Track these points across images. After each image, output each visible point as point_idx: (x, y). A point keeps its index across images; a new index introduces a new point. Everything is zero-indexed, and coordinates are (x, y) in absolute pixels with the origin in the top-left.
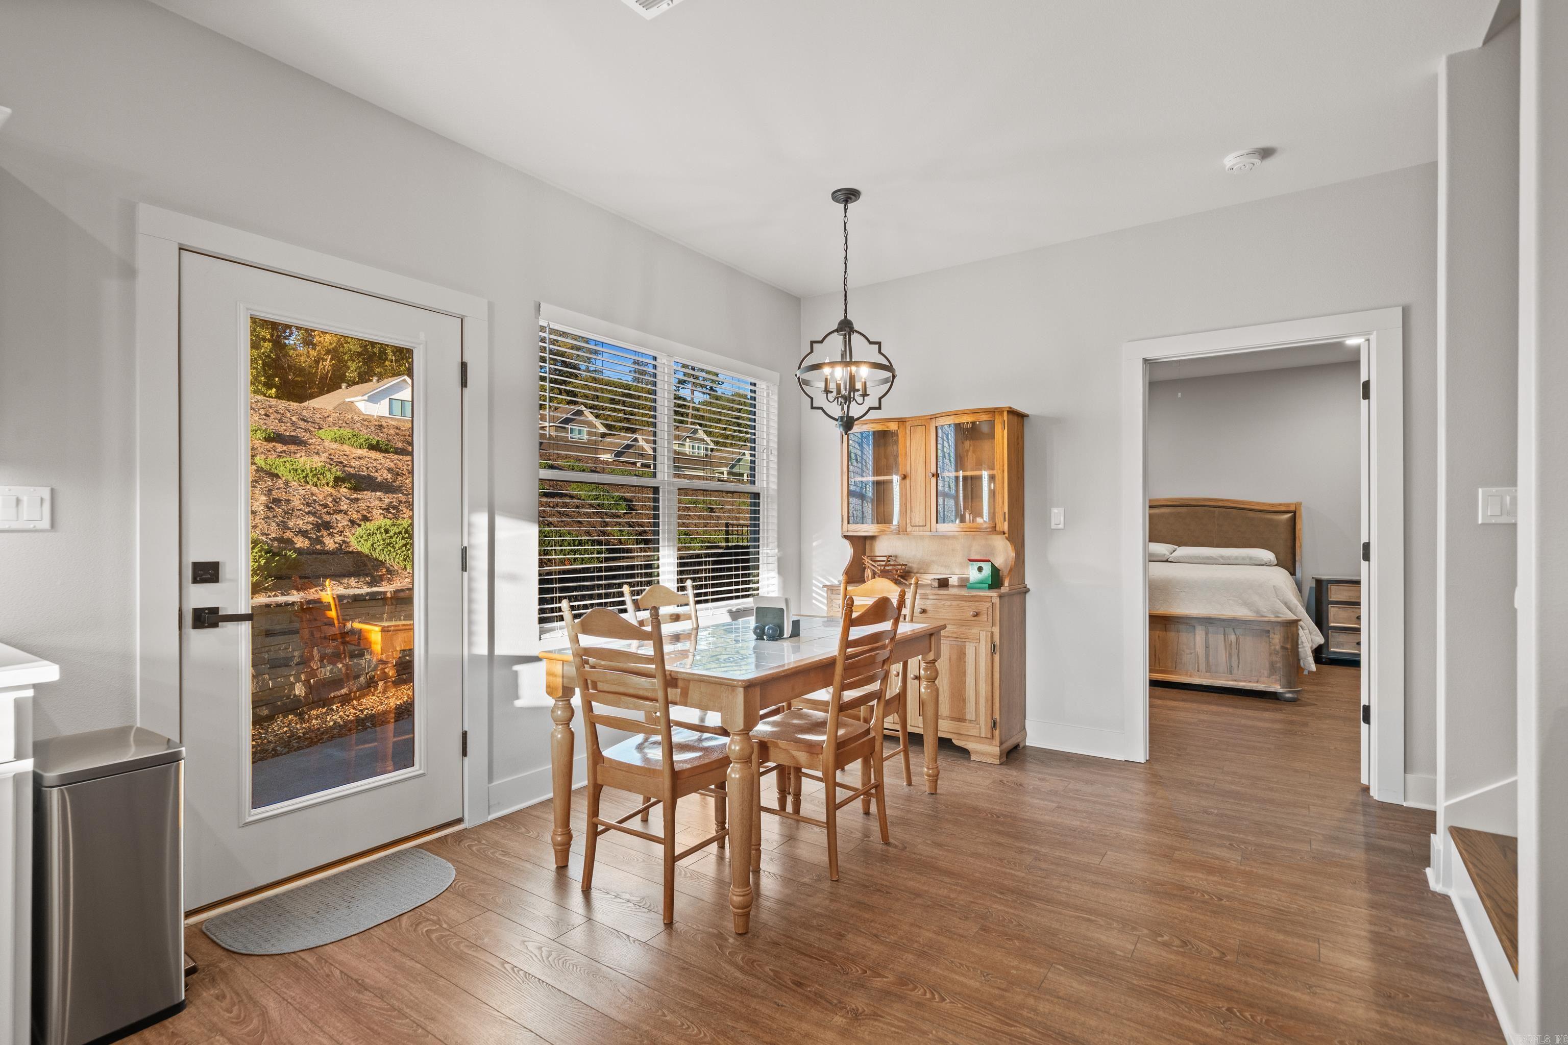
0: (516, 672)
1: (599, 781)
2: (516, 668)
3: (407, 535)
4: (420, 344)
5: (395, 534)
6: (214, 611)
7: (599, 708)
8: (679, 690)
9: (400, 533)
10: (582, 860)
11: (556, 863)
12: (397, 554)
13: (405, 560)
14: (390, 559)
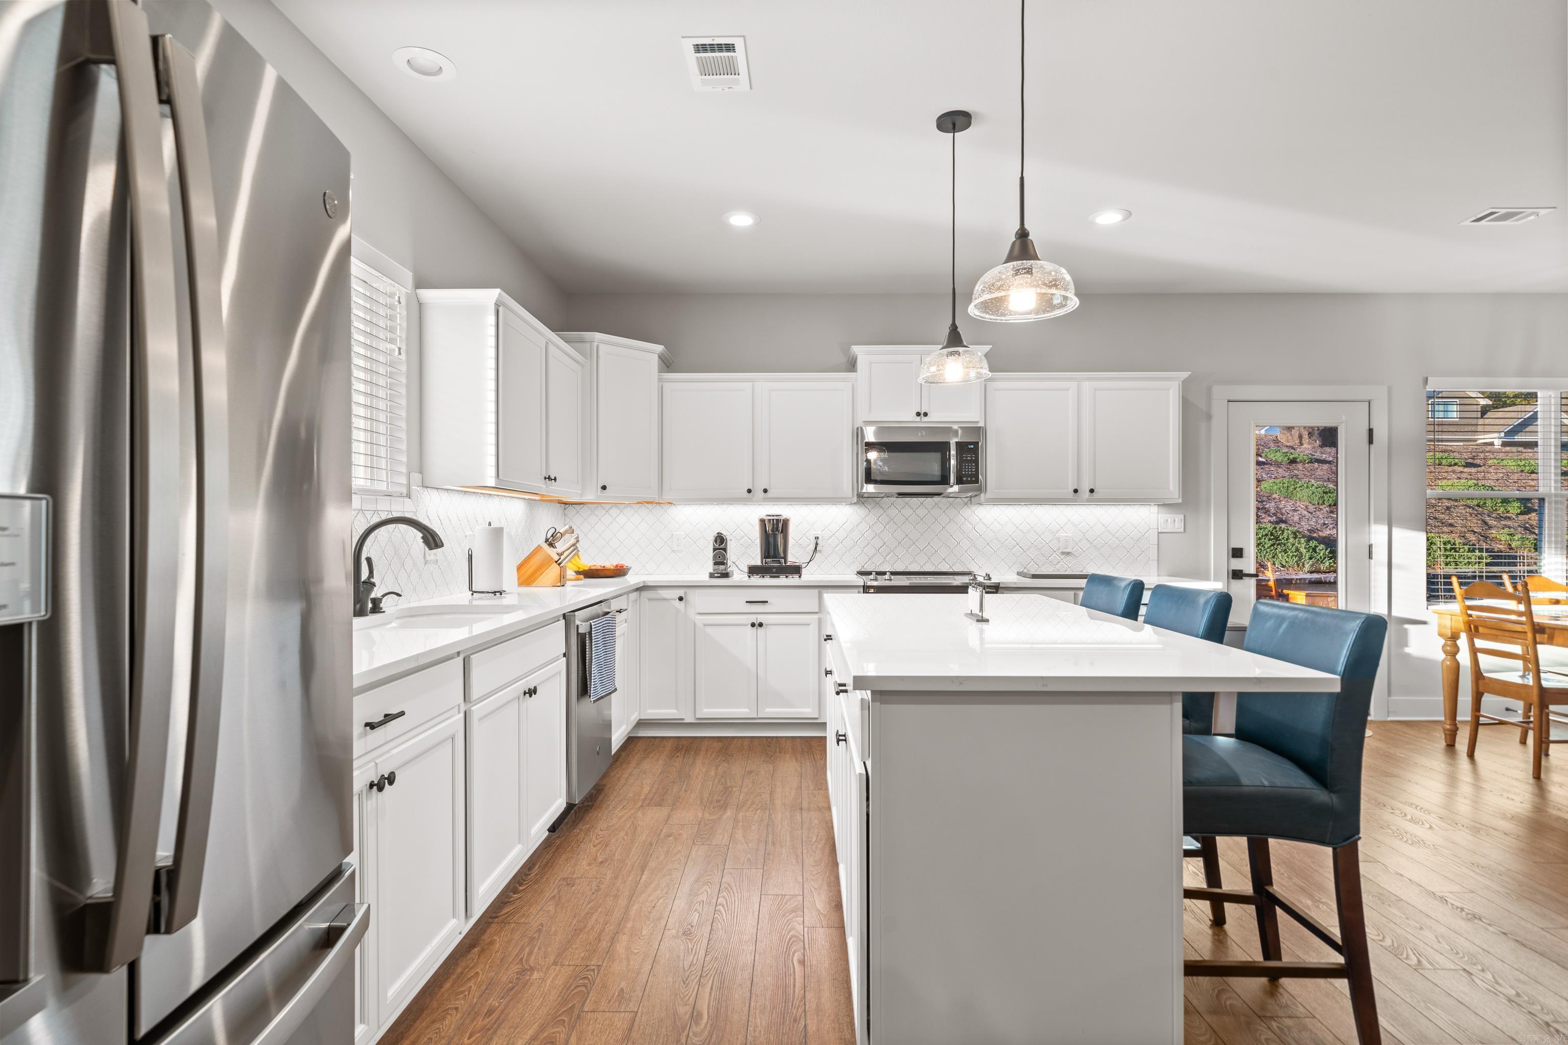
0: (1406, 630)
1: (1481, 689)
2: (1407, 626)
3: (1272, 537)
4: (1342, 423)
5: (1262, 536)
6: (1241, 571)
7: (1480, 643)
8: (1546, 636)
9: (1266, 535)
10: (1466, 741)
11: (1446, 742)
12: (1267, 552)
13: (1274, 557)
14: (1261, 556)
